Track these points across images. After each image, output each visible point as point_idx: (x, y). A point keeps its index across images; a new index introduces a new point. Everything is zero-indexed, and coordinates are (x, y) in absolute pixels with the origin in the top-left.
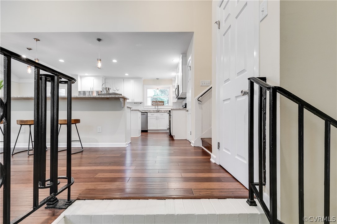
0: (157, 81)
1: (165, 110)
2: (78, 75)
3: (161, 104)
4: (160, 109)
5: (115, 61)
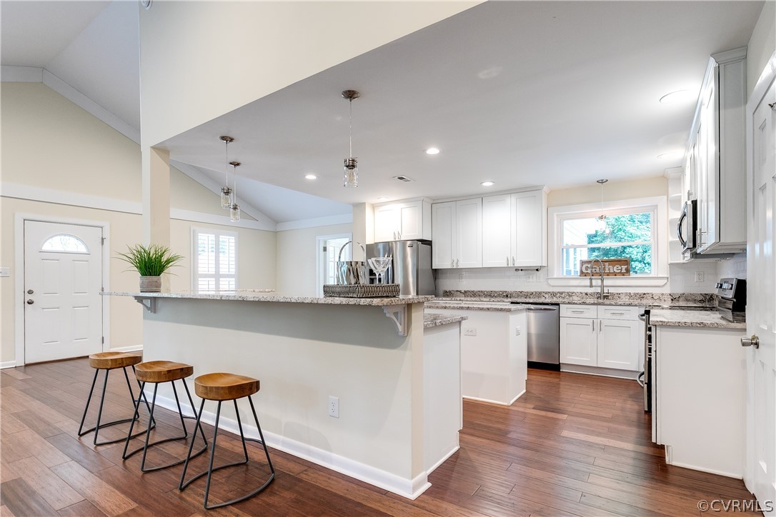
0: (602, 188)
1: (632, 291)
2: (364, 204)
3: (616, 269)
4: (612, 290)
5: (433, 151)
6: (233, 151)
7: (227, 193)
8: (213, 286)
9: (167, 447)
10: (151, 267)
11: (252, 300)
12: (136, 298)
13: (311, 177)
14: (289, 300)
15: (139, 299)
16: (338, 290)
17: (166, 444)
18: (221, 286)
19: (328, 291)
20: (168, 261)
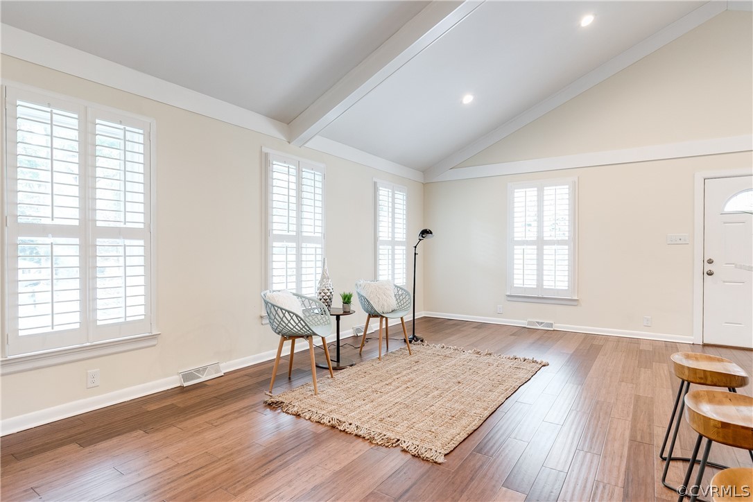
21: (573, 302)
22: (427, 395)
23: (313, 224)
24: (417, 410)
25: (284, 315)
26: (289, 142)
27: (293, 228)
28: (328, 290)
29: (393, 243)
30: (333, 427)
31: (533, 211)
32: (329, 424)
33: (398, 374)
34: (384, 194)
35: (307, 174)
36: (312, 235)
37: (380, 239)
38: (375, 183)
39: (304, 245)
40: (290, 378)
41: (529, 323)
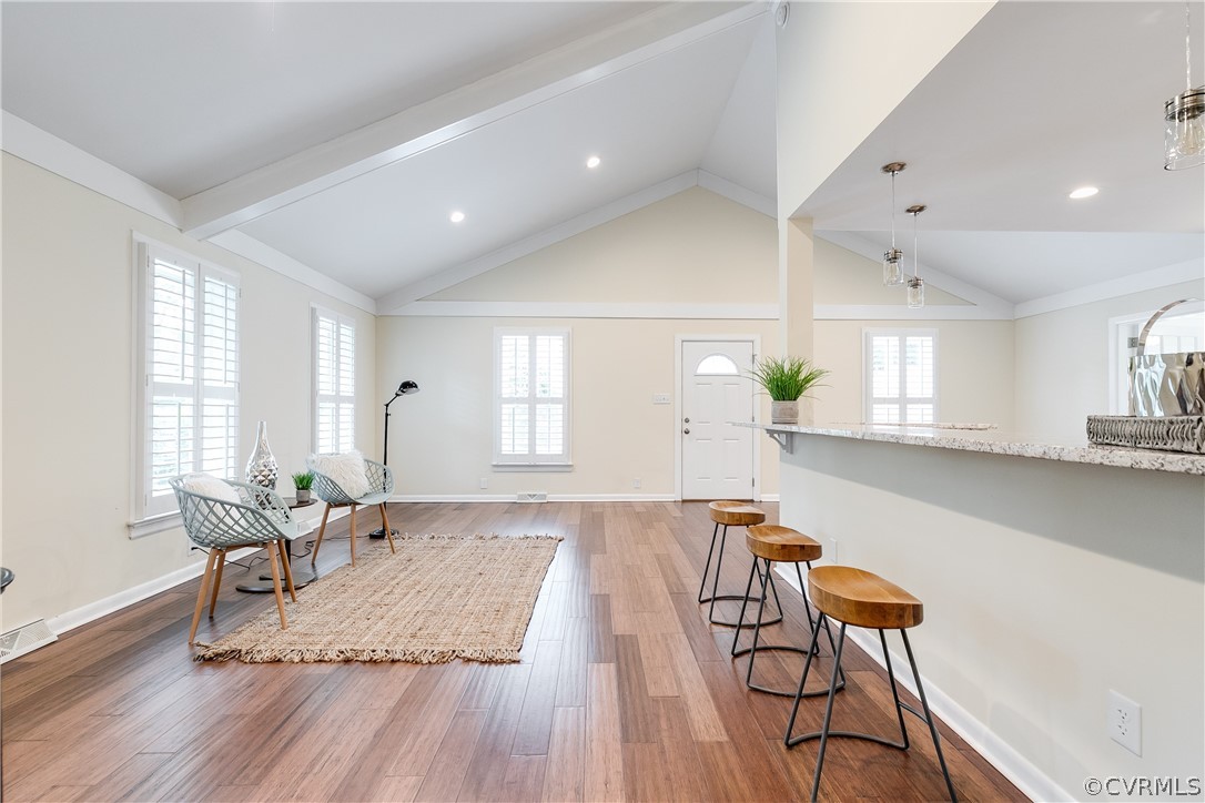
6: (906, 189)
7: (894, 259)
8: (895, 419)
9: (787, 659)
10: (786, 387)
11: (912, 442)
12: (768, 430)
13: (1084, 192)
14: (988, 450)
15: (771, 432)
16: (1128, 429)
17: (788, 653)
18: (909, 417)
19: (1101, 432)
20: (807, 380)
21: (567, 468)
22: (450, 594)
23: (221, 366)
24: (449, 614)
25: (227, 513)
26: (181, 230)
27: (190, 372)
28: (271, 470)
29: (338, 399)
30: (347, 661)
31: (524, 361)
32: (339, 659)
33: (393, 579)
34: (325, 326)
35: (214, 288)
36: (221, 384)
37: (321, 392)
38: (313, 310)
39: (206, 401)
40: (211, 618)
41: (520, 497)
